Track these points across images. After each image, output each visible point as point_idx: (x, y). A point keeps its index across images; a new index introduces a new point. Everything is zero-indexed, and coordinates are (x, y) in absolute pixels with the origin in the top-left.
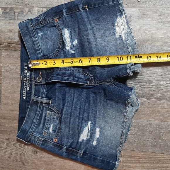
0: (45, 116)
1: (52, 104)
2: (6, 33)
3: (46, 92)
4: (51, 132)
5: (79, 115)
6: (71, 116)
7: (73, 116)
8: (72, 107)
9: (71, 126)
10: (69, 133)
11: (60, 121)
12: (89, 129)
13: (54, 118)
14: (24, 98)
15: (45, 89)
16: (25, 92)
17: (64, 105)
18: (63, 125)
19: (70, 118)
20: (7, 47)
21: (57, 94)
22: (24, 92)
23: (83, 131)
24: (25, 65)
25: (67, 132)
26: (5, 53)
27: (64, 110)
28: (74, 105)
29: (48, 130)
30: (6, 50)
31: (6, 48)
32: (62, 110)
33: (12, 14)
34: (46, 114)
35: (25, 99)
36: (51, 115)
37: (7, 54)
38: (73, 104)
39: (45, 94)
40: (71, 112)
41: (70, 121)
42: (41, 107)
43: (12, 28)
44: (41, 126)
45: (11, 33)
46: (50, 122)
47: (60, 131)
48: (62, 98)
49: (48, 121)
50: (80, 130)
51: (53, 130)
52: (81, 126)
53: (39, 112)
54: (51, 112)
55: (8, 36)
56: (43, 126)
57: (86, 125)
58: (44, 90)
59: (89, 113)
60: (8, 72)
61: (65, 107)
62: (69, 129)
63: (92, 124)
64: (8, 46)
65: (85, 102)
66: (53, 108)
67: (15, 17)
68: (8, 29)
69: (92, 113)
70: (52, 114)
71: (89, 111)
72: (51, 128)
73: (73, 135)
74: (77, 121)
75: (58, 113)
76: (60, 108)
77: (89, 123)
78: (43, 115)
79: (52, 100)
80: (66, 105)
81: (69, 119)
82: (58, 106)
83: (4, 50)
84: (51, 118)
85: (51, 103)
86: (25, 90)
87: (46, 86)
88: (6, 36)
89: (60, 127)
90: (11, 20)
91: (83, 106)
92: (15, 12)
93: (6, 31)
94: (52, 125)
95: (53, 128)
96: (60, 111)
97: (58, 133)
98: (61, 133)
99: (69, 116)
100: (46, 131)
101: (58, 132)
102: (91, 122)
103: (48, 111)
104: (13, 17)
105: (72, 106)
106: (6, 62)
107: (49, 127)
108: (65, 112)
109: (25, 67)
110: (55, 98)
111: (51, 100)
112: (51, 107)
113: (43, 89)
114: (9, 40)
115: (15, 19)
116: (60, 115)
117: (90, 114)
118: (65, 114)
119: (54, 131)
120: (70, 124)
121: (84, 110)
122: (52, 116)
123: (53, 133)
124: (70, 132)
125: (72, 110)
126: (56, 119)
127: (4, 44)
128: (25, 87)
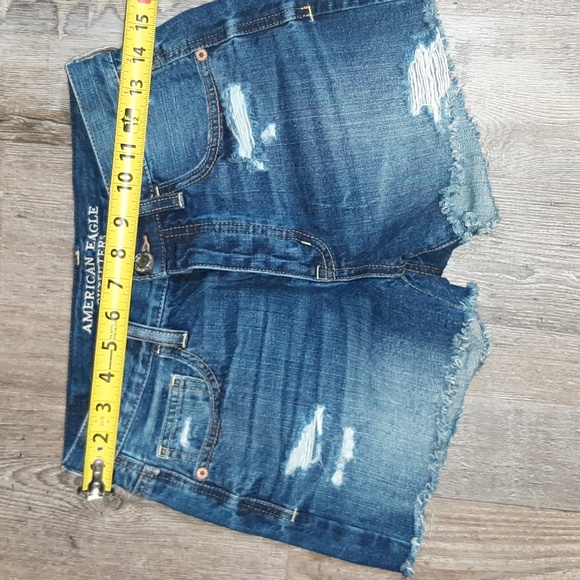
0: (165, 392)
1: (189, 350)
2: (22, 81)
3: (169, 306)
4: (184, 445)
5: (286, 385)
6: (256, 387)
7: (266, 389)
8: (260, 358)
9: (256, 421)
10: (249, 447)
11: (219, 408)
12: (320, 433)
13: (194, 398)
14: (85, 328)
15: (164, 297)
16: (91, 307)
17: (230, 351)
18: (227, 422)
19: (254, 397)
21: (207, 313)
22: (85, 307)
23: (298, 437)
24: (90, 212)
25: (242, 443)
28: (265, 350)
29: (175, 437)
32: (226, 368)
33: (46, 13)
34: (167, 382)
35: (90, 331)
36: (185, 385)
38: (261, 347)
39: (166, 315)
40: (257, 375)
41: (253, 404)
42: (148, 362)
43: (44, 64)
44: (150, 424)
45: (41, 82)
46: (181, 412)
47: (217, 442)
48: (226, 327)
49: (174, 407)
50: (290, 436)
51: (191, 440)
52: (293, 422)
53: (142, 376)
54: (184, 377)
55: (31, 93)
56: (158, 425)
57: (309, 416)
59: (318, 376)
61: (236, 359)
62: (251, 433)
63: (329, 413)
64: (28, 127)
65: (305, 340)
66: (193, 362)
67: (57, 25)
68: (32, 65)
69: (328, 377)
70: (187, 383)
71: (319, 369)
72: (186, 430)
73: (261, 452)
74: (278, 405)
75: (211, 378)
76: (216, 362)
77: (320, 411)
78: (158, 389)
79: (189, 336)
80: (238, 350)
81: (248, 399)
82: (209, 354)
84: (183, 397)
85: (184, 346)
86: (89, 300)
87: (168, 288)
88: (21, 90)
89: (217, 430)
90: (42, 33)
92: (55, 7)
93: (22, 73)
94: (187, 423)
95: (191, 432)
96: (219, 373)
97: (208, 448)
98: (219, 448)
99: (249, 390)
100: (165, 441)
101: (209, 445)
102: (327, 406)
103: (174, 373)
104: (50, 24)
105: (261, 352)
107: (177, 429)
109: (90, 221)
110: (202, 325)
111: (185, 335)
112: (186, 358)
113: (157, 297)
114: (33, 107)
115: (55, 31)
116: (217, 385)
117: (323, 381)
118: (235, 384)
120: (252, 416)
121: (301, 366)
122: (187, 390)
123: (194, 450)
125: (258, 367)
126: (201, 402)
127: (12, 119)
128: (90, 290)
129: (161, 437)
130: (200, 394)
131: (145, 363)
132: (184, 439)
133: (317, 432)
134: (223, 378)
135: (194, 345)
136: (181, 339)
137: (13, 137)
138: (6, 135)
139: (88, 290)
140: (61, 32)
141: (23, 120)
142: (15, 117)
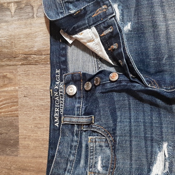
0: (87, 146)
1: (96, 124)
2: (22, 40)
3: (84, 105)
4: (99, 170)
5: (145, 134)
7: (136, 137)
8: (130, 122)
10: (131, 168)
12: (167, 156)
13: (100, 146)
14: (55, 124)
15: (82, 102)
16: (58, 115)
19: (131, 141)
20: (24, 60)
22: (55, 115)
23: (155, 159)
26: (21, 70)
27: (118, 128)
28: (132, 118)
29: (95, 167)
30: (22, 64)
31: (22, 62)
32: (114, 130)
33: (29, 10)
34: (87, 141)
35: (58, 126)
36: (95, 141)
37: (25, 71)
38: (130, 117)
39: (83, 109)
40: (130, 131)
41: (131, 145)
42: (78, 134)
43: (30, 31)
44: (82, 162)
45: (29, 39)
46: (96, 154)
49: (92, 152)
50: (151, 158)
51: (103, 167)
52: (152, 151)
53: (76, 141)
54: (94, 137)
55: (25, 44)
57: (160, 148)
58: (81, 104)
59: (161, 128)
60: (27, 98)
61: (119, 124)
62: (131, 160)
63: (170, 146)
64: (26, 58)
65: (151, 111)
67: (34, 14)
68: (25, 32)
69: (167, 127)
70: (96, 140)
71: (161, 124)
72: (100, 162)
74: (143, 144)
75: (108, 135)
77: (165, 145)
78: (84, 145)
79: (95, 117)
80: (118, 120)
81: (128, 143)
82: (105, 124)
83: (21, 65)
84: (96, 147)
85: (93, 122)
86: (57, 112)
88: (22, 44)
89: (115, 160)
90: (28, 18)
91: (149, 117)
92: (32, 7)
93: (22, 36)
95: (102, 163)
96: (111, 132)
97: (111, 170)
98: (117, 169)
99: (127, 138)
100: (91, 169)
101: (112, 169)
103: (90, 136)
104: (31, 15)
105: (130, 119)
106: (24, 83)
107: (95, 163)
108: (120, 132)
111: (93, 117)
112: (95, 128)
113: (79, 103)
114: (27, 50)
115: (33, 17)
116: (111, 139)
117: (164, 130)
118: (120, 136)
119: (105, 167)
120: (131, 151)
122: (97, 143)
123: (105, 172)
124: (134, 166)
125: (130, 126)
126: (104, 148)
127: (19, 56)
128: (57, 108)
129: (88, 168)
130: (103, 144)
131: (77, 135)
132: (99, 167)
133: (165, 156)
134: (114, 134)
135: (98, 121)
136: (92, 120)
137: (20, 64)
138: (17, 63)
139: (57, 107)
140: (35, 16)
141: (23, 56)
142: (20, 55)
